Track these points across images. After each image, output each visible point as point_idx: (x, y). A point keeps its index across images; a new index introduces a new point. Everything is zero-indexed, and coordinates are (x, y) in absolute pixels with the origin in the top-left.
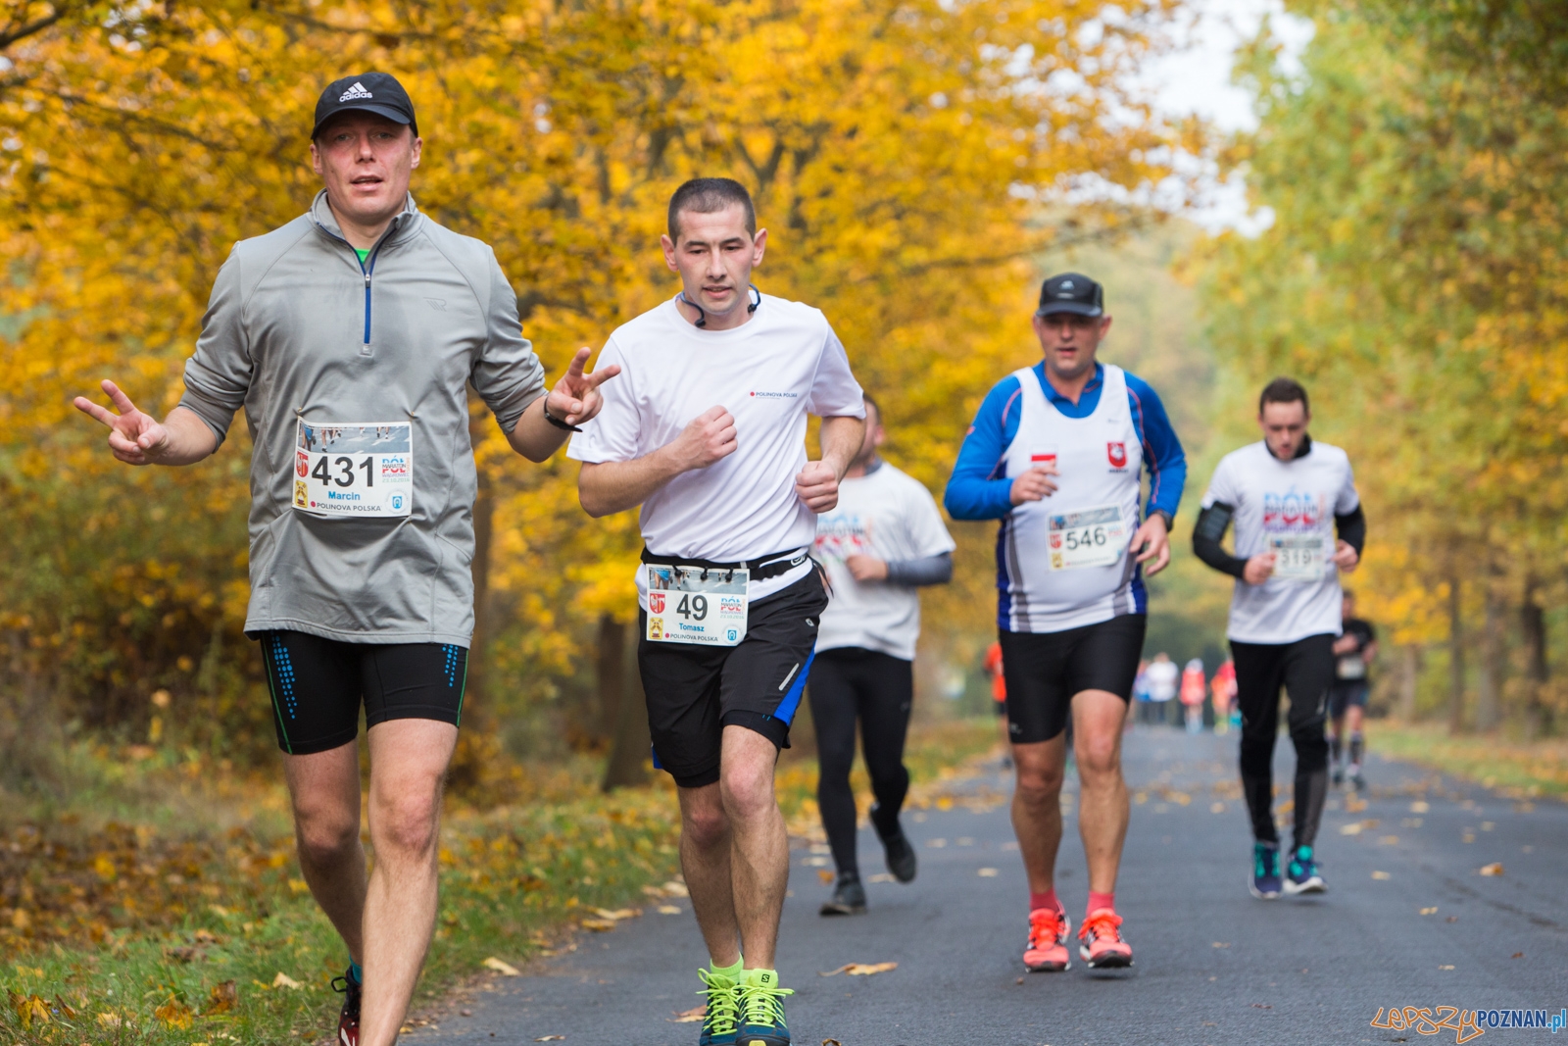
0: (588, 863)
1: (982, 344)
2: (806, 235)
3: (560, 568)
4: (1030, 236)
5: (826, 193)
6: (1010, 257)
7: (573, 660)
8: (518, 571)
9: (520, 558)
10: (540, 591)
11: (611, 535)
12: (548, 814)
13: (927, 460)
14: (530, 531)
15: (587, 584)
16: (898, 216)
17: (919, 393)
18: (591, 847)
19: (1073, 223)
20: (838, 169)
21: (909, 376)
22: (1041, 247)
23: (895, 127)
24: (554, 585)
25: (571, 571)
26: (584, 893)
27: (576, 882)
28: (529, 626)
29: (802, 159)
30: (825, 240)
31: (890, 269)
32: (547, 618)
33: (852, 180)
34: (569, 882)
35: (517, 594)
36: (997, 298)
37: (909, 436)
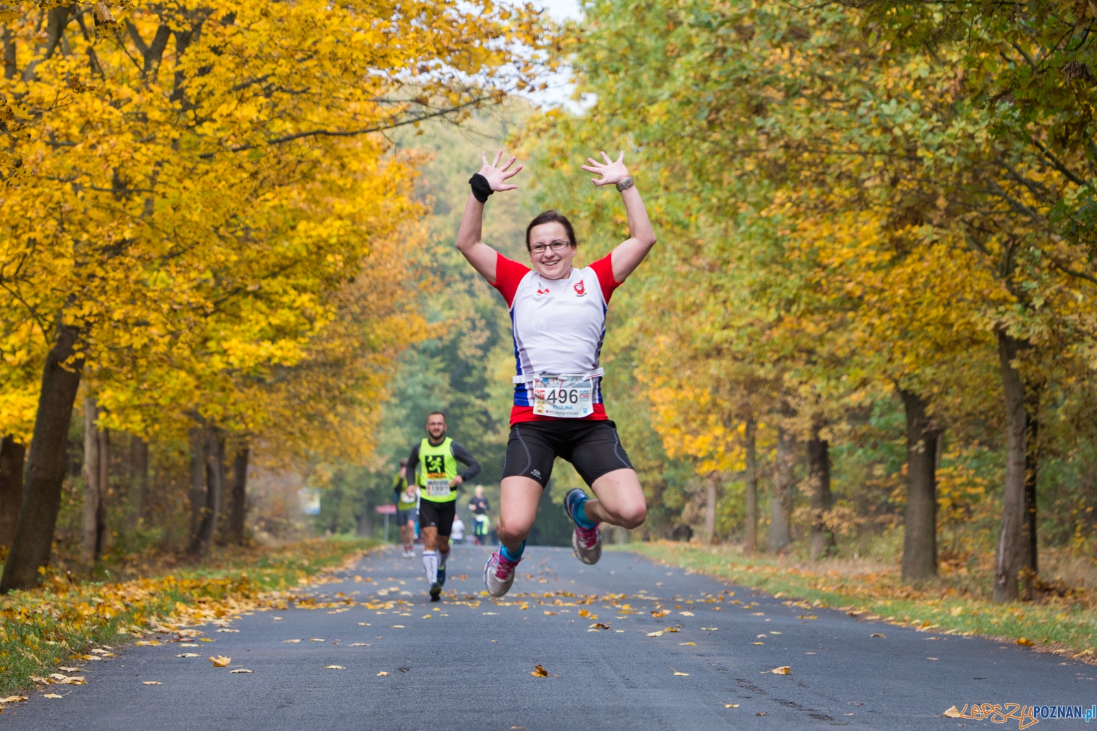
1: (342, 206)
2: (187, 106)
4: (384, 111)
5: (204, 71)
6: (365, 131)
11: (13, 368)
13: (292, 307)
16: (268, 93)
17: (283, 247)
19: (420, 101)
20: (216, 50)
21: (275, 233)
22: (394, 122)
23: (265, 14)
29: (184, 40)
30: (202, 113)
31: (260, 138)
33: (228, 60)
36: (354, 165)
37: (276, 285)
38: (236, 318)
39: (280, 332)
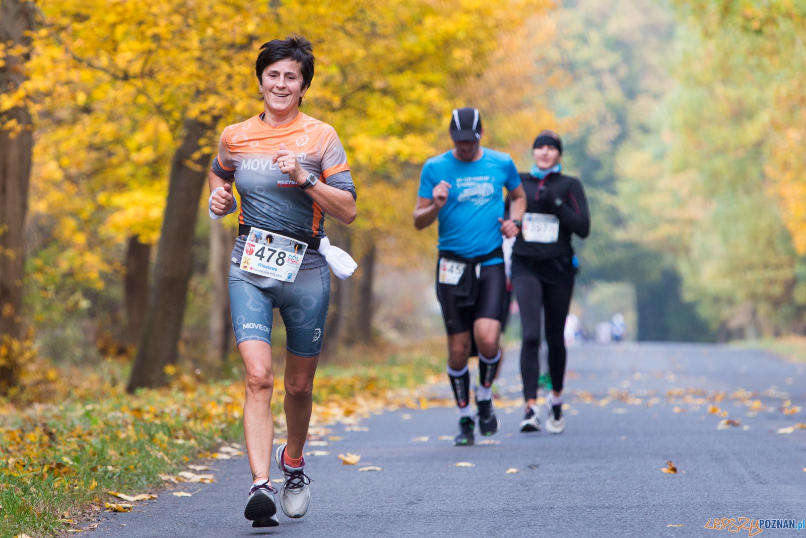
0: (111, 452)
3: (93, 194)
7: (103, 276)
8: (55, 196)
9: (57, 185)
10: (74, 214)
11: (138, 166)
12: (79, 410)
13: (418, 103)
14: (65, 162)
15: (118, 209)
17: (412, 43)
18: (115, 438)
21: (403, 27)
24: (88, 209)
25: (102, 198)
26: (108, 478)
27: (100, 469)
28: (64, 246)
32: (80, 239)
34: (94, 469)
35: (55, 218)
37: (403, 80)
38: (363, 113)
39: (407, 129)
